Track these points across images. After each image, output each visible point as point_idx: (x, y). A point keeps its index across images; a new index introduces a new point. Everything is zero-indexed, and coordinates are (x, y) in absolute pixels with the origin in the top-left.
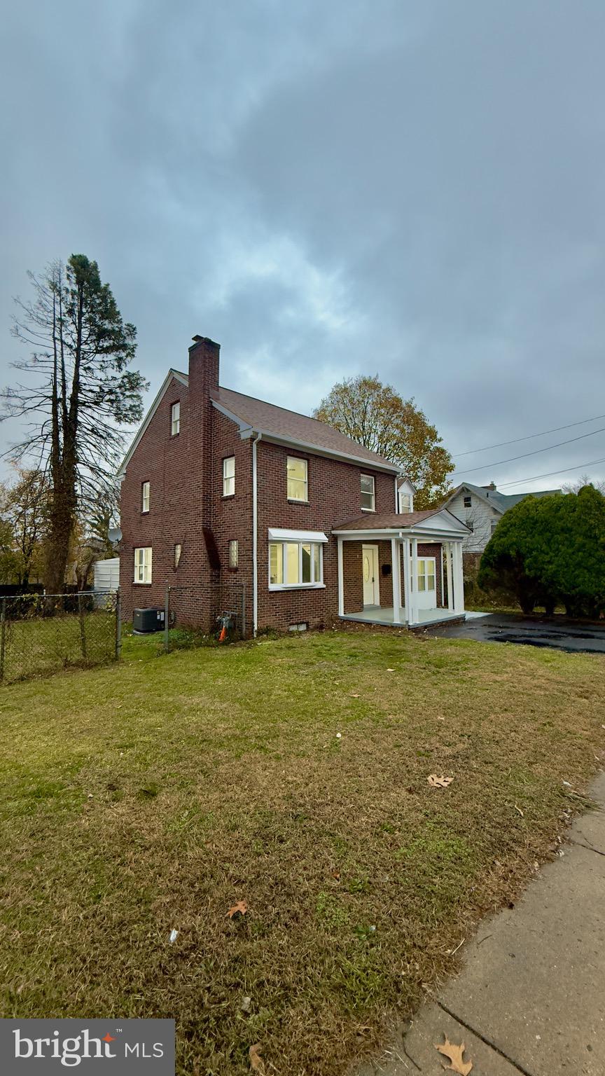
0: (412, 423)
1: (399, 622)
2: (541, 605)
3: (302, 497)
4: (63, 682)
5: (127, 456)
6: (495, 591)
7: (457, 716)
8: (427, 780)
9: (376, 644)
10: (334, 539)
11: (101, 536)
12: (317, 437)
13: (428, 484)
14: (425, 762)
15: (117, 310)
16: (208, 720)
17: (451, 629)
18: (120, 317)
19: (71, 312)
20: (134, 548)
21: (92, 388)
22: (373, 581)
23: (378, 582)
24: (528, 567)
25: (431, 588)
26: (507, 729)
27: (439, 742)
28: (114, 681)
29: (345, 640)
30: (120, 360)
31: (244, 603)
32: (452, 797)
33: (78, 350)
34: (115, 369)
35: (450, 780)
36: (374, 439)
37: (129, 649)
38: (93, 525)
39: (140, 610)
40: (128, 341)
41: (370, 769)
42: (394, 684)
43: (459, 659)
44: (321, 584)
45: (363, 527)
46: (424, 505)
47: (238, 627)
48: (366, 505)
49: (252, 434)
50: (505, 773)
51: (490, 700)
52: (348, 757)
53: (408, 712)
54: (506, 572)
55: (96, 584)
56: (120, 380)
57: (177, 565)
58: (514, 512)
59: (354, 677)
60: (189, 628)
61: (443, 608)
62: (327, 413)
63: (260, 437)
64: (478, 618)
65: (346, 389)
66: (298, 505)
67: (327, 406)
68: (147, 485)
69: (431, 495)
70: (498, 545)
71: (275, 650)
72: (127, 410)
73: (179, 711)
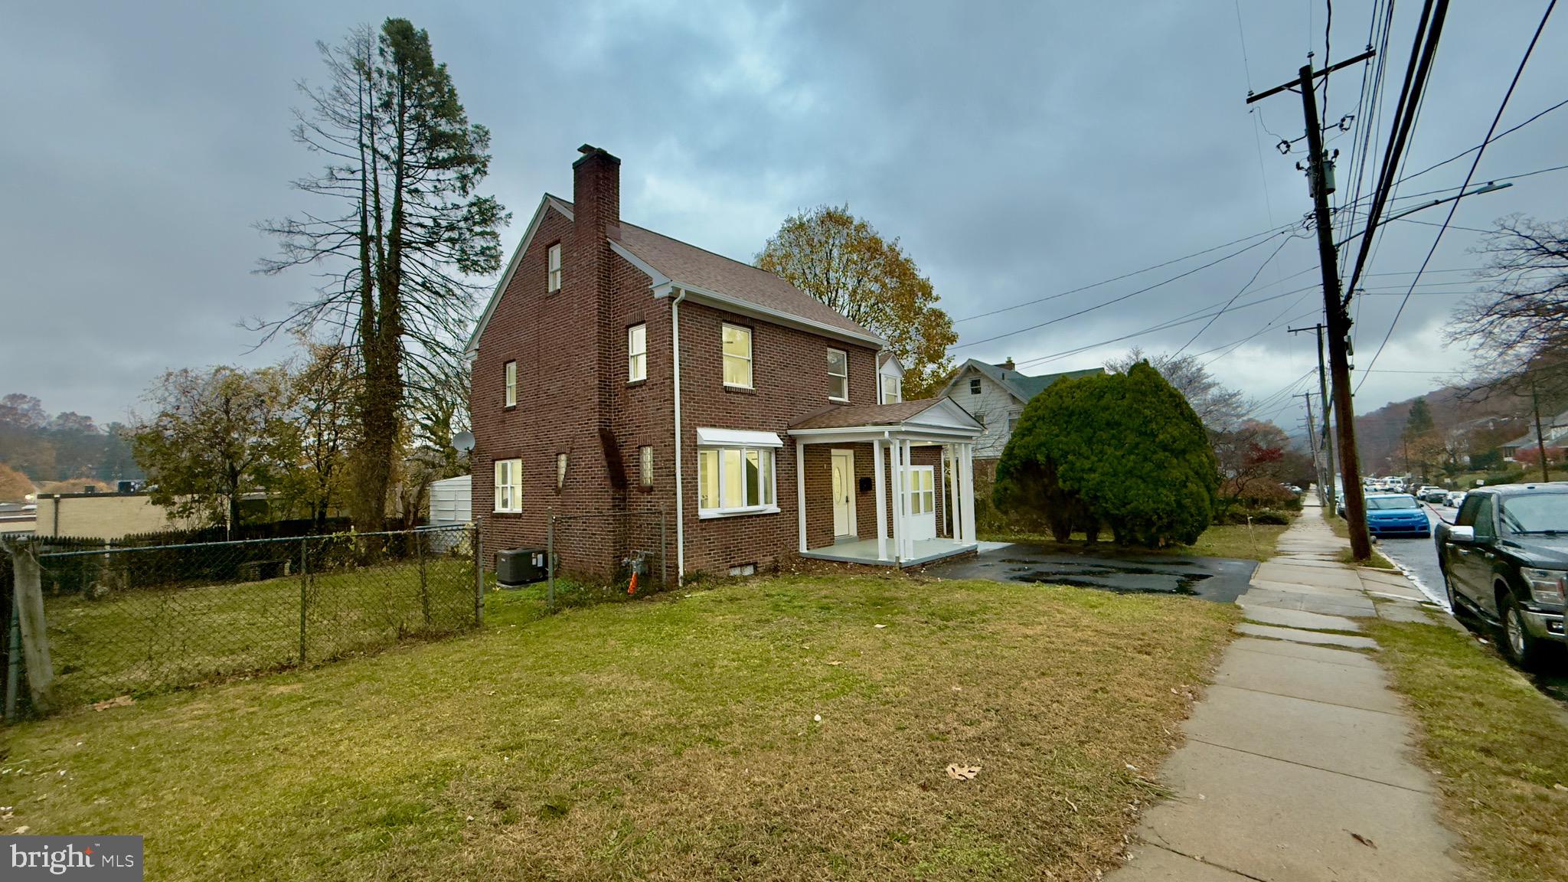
0: (897, 274)
1: (886, 559)
2: (1079, 530)
3: (744, 382)
4: (399, 663)
5: (481, 321)
6: (1017, 512)
7: (978, 684)
8: (945, 772)
9: (856, 590)
10: (791, 442)
11: (436, 444)
12: (763, 295)
13: (920, 361)
14: (941, 747)
15: (459, 104)
16: (627, 706)
17: (959, 566)
18: (464, 115)
19: (386, 105)
20: (494, 461)
21: (422, 220)
22: (847, 501)
23: (854, 503)
24: (1063, 476)
25: (928, 509)
26: (1046, 698)
27: (957, 721)
28: (477, 656)
29: (811, 586)
30: (464, 178)
31: (664, 537)
32: (981, 791)
33: (399, 163)
34: (457, 192)
35: (977, 769)
36: (843, 298)
37: (494, 610)
38: (424, 427)
39: (506, 552)
40: (477, 151)
41: (866, 761)
42: (887, 645)
43: (974, 608)
44: (773, 508)
45: (832, 423)
46: (915, 392)
47: (655, 573)
48: (836, 394)
49: (671, 290)
50: (1049, 757)
51: (1021, 662)
52: (833, 746)
53: (911, 682)
54: (1031, 484)
55: (433, 516)
56: (465, 210)
57: (560, 485)
58: (1042, 401)
59: (830, 637)
60: (582, 576)
61: (945, 537)
62: (775, 260)
63: (682, 294)
64: (995, 551)
65: (802, 225)
66: (738, 393)
67: (774, 250)
68: (512, 367)
69: (925, 376)
70: (1020, 447)
71: (711, 604)
72: (476, 254)
73: (582, 695)
